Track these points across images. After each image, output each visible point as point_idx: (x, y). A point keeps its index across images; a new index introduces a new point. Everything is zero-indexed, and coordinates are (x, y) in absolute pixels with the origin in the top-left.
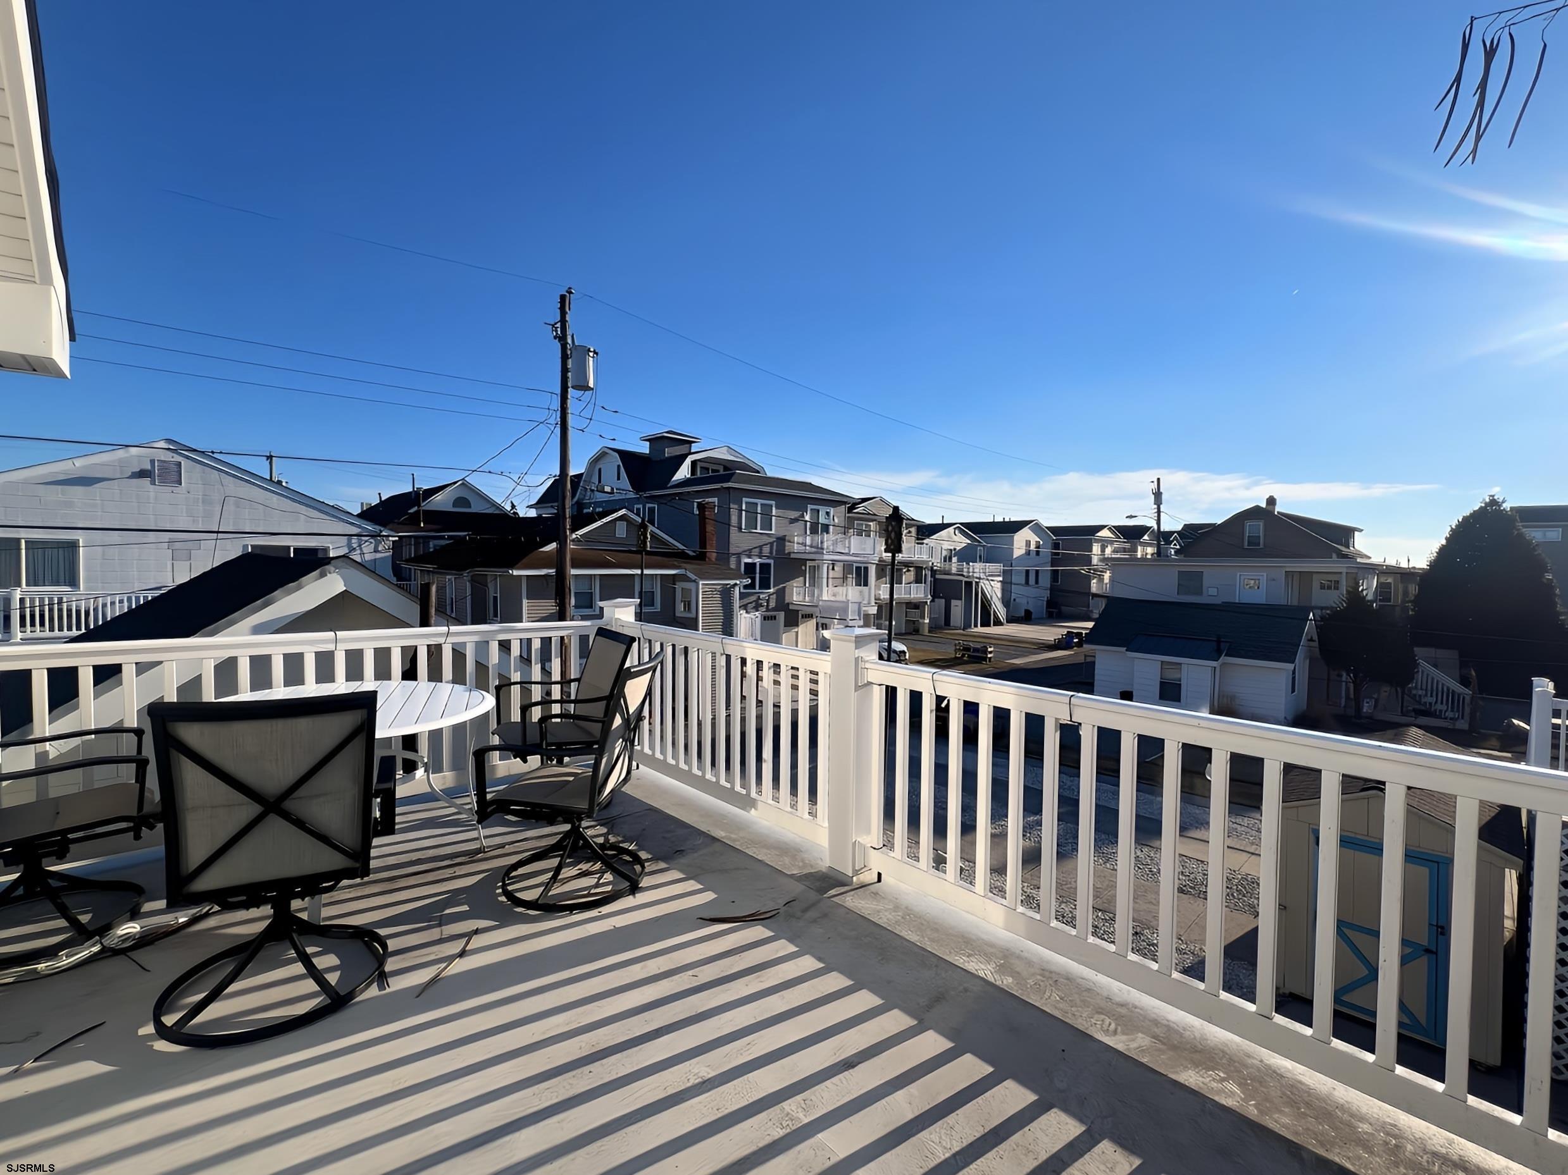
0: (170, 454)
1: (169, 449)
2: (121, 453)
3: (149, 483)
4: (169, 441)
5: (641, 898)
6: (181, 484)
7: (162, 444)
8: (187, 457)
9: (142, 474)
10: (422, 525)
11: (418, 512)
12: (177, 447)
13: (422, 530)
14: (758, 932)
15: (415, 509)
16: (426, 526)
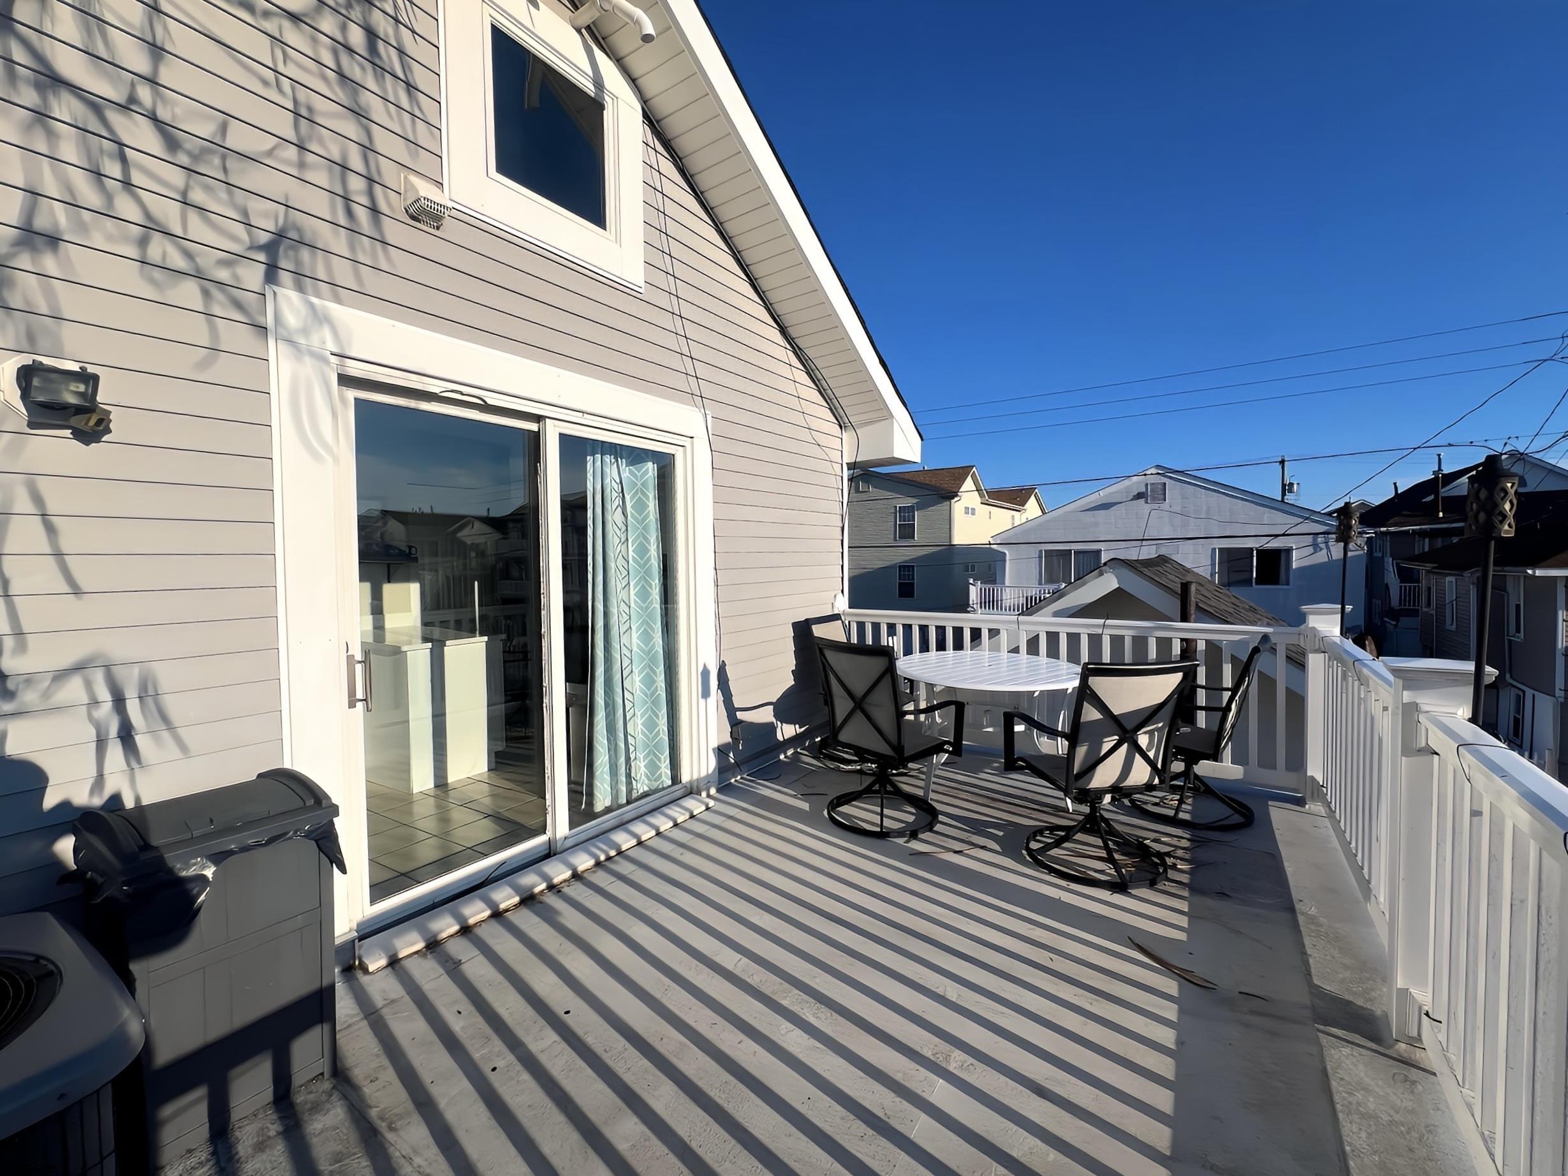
0: (1159, 476)
1: (1158, 474)
2: (1127, 483)
3: (1143, 503)
4: (1158, 467)
5: (1118, 899)
6: (1165, 500)
7: (1154, 471)
8: (1171, 478)
9: (1139, 496)
10: (1441, 515)
11: (1436, 500)
12: (1164, 471)
13: (1440, 521)
14: (1171, 986)
15: (1432, 497)
16: (1446, 515)
